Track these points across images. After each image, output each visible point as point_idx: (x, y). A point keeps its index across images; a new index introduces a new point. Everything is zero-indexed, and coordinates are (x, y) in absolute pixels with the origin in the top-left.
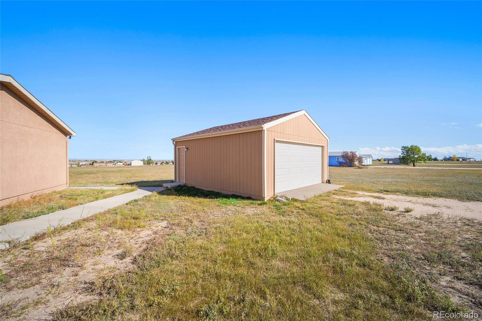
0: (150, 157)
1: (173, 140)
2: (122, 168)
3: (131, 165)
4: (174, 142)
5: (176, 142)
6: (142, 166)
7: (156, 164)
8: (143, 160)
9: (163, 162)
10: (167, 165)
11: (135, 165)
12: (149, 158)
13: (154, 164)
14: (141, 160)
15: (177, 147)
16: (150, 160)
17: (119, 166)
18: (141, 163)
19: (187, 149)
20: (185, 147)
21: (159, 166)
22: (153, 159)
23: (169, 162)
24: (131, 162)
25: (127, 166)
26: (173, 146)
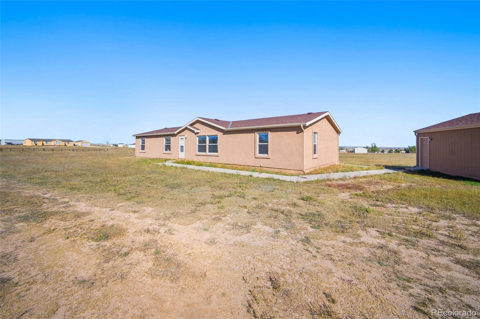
0: (375, 144)
1: (415, 132)
2: (346, 155)
3: (354, 152)
4: (416, 134)
5: (418, 133)
6: (367, 154)
7: (383, 152)
8: (367, 148)
9: (391, 150)
10: (398, 153)
11: (359, 152)
12: (373, 145)
13: (380, 152)
14: (364, 147)
15: (420, 138)
16: (375, 147)
17: (343, 152)
18: (365, 151)
19: (431, 139)
20: (428, 137)
21: (386, 154)
22: (377, 146)
23: (399, 150)
24: (354, 149)
25: (350, 153)
26: (415, 137)
